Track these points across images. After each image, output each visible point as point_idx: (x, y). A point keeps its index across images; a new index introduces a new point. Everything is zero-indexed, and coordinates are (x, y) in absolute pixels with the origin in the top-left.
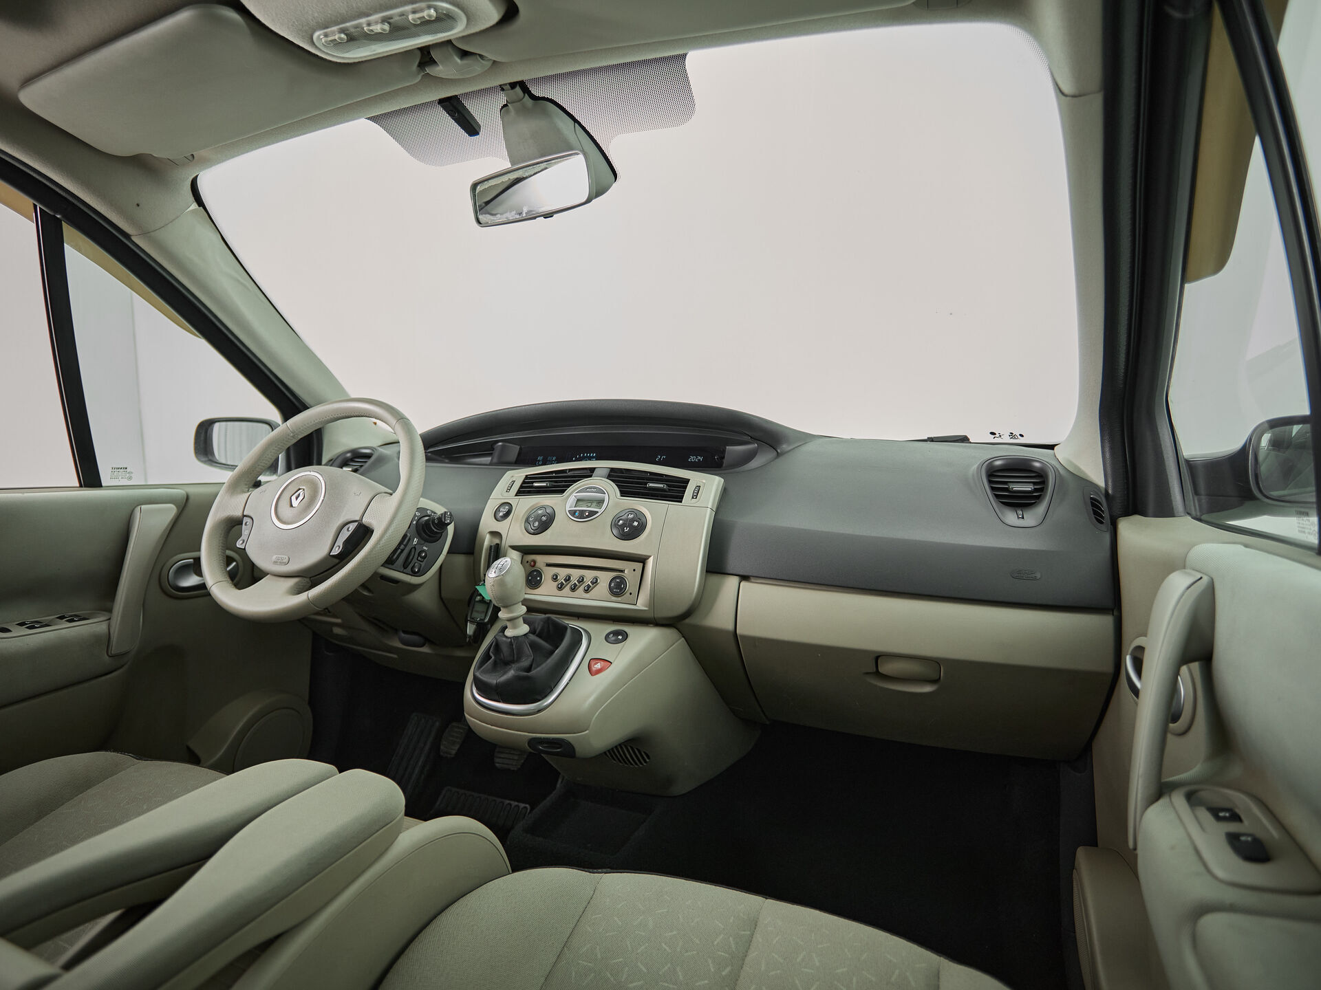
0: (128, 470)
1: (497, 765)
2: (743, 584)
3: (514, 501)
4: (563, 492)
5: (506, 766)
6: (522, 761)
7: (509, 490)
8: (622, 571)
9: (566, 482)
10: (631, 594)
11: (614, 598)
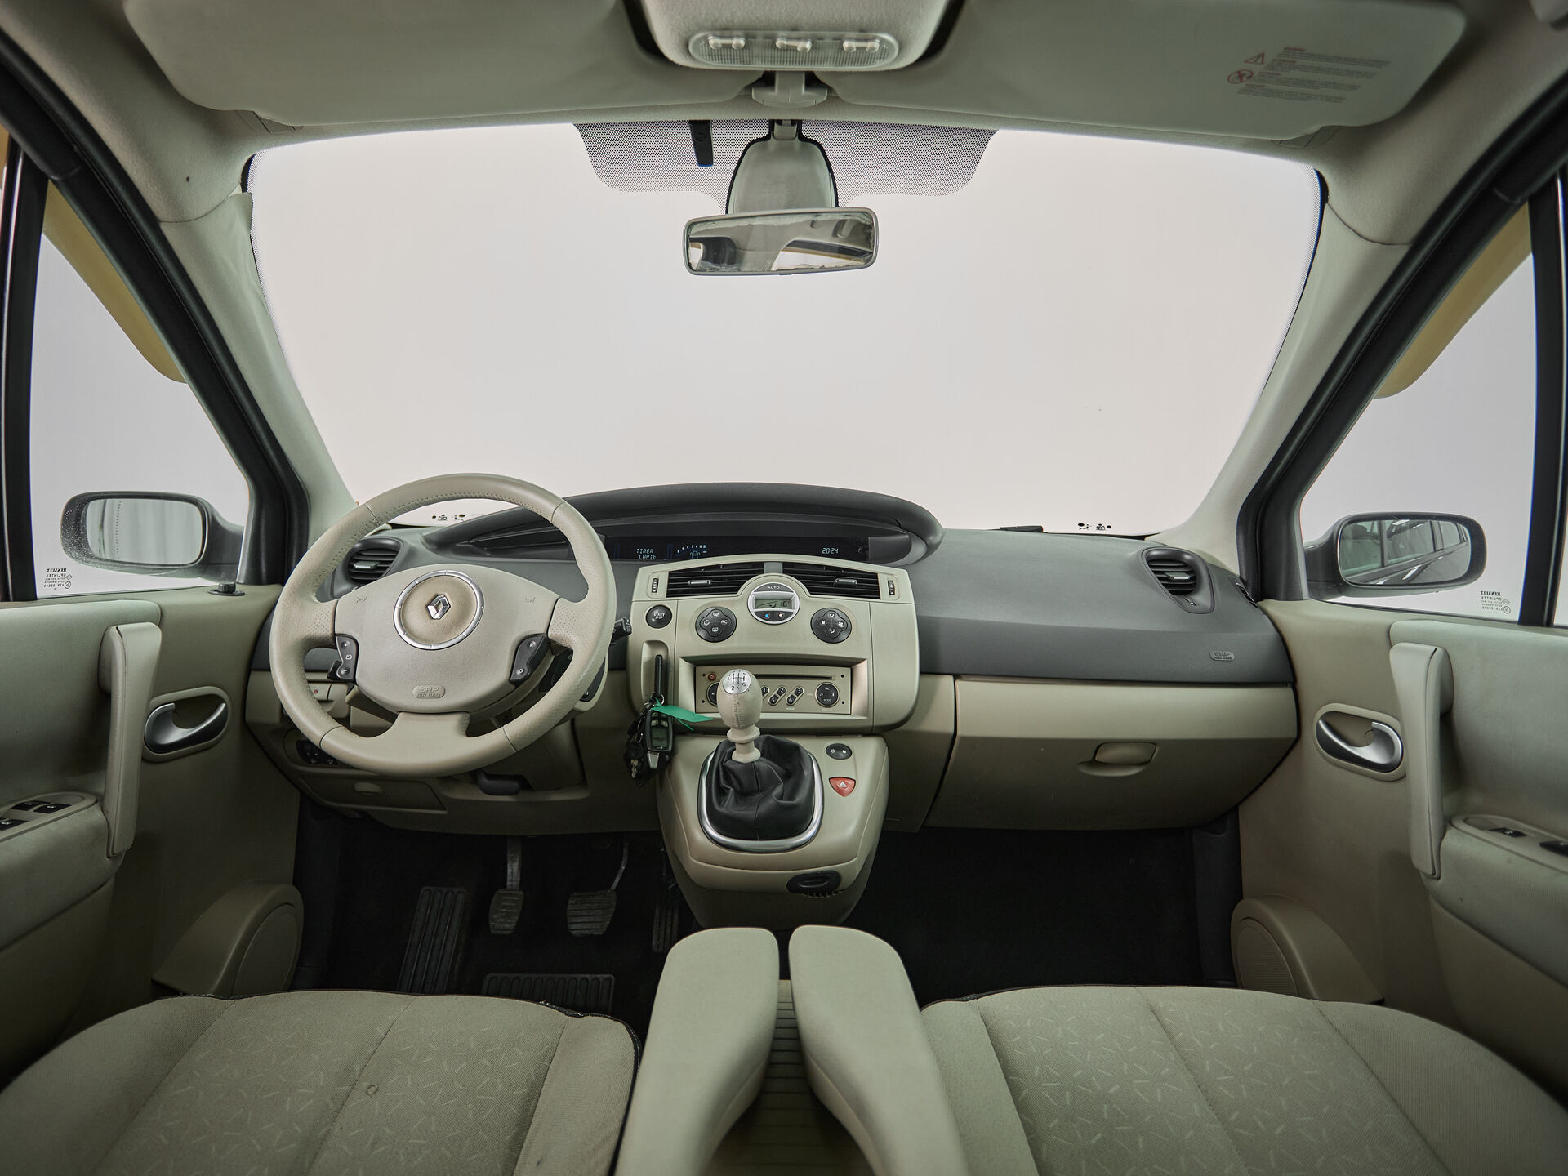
0: (67, 573)
1: (574, 932)
2: (958, 683)
3: (672, 603)
4: (735, 590)
5: (587, 932)
6: (608, 922)
7: (655, 590)
8: (830, 678)
9: (737, 578)
10: (843, 703)
11: (824, 709)
